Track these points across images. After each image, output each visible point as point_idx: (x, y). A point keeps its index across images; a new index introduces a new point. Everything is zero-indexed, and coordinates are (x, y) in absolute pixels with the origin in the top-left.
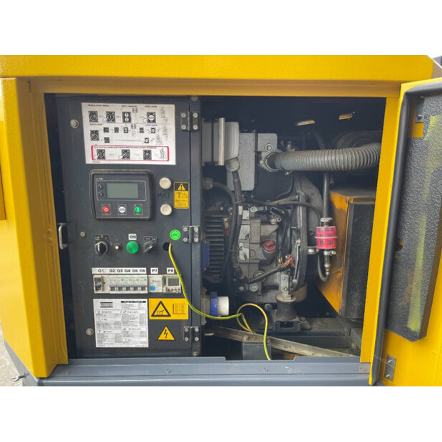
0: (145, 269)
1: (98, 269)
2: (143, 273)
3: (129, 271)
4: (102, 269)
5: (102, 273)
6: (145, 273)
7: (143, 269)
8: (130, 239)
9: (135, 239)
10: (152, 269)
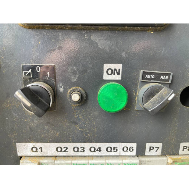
0: (134, 145)
1: (31, 145)
2: (129, 153)
3: (99, 150)
4: (38, 145)
5: (39, 153)
6: (134, 153)
7: (129, 145)
8: (106, 77)
9: (119, 77)
10: (148, 145)
